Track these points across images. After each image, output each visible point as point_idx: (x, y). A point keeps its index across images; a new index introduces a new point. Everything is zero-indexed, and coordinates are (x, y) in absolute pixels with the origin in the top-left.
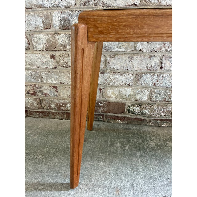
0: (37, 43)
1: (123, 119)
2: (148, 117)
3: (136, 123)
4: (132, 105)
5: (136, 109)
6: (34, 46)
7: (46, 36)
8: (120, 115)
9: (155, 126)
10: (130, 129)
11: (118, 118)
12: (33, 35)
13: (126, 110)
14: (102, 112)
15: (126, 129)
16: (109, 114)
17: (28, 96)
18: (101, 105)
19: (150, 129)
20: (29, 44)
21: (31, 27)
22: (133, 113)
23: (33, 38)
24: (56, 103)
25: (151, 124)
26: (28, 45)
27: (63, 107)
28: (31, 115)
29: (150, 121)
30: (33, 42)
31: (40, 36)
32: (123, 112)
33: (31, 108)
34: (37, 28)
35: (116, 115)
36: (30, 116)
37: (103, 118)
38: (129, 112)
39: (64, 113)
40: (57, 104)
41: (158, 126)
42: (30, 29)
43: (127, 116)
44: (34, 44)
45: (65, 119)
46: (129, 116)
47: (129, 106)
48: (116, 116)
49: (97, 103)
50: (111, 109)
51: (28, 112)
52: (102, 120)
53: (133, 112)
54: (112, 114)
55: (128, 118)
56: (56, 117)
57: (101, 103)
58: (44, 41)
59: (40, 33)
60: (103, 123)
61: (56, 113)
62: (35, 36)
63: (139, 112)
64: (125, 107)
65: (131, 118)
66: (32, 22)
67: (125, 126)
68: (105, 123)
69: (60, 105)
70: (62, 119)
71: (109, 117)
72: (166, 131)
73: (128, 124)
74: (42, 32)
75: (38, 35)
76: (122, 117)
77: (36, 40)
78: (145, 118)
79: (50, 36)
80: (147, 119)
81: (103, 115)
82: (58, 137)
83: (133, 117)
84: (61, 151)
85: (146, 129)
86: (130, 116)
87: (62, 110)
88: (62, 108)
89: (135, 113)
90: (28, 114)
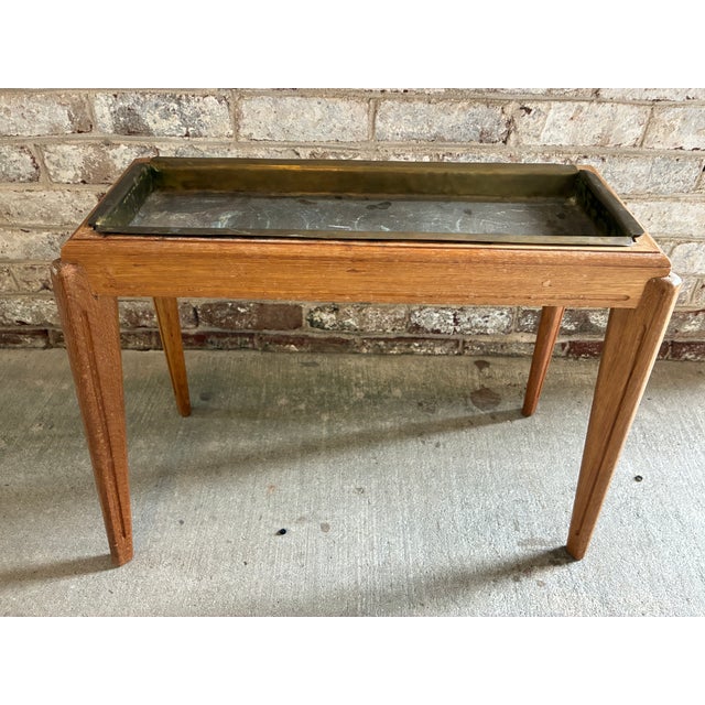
0: (58, 165)
1: (300, 341)
2: (359, 335)
3: (332, 349)
4: (316, 310)
5: (327, 318)
6: (52, 173)
7: (81, 150)
8: (292, 333)
9: (375, 354)
10: (315, 364)
11: (287, 340)
12: (45, 146)
13: (304, 320)
14: (247, 328)
15: (307, 365)
16: (265, 331)
17: (46, 295)
18: (242, 311)
19: (363, 362)
20: (37, 168)
21: (40, 128)
22: (323, 328)
23: (46, 154)
24: (126, 310)
25: (365, 351)
26: (34, 170)
27: (146, 319)
28: (59, 344)
29: (363, 344)
30: (46, 161)
31: (66, 148)
32: (298, 325)
33: (57, 326)
34: (55, 129)
35: (282, 332)
36: (58, 347)
37: (253, 342)
38: (312, 325)
39: (151, 332)
40: (129, 314)
41: (381, 353)
42: (36, 132)
43: (310, 334)
44: (52, 167)
45: (155, 349)
46: (315, 335)
47: (311, 312)
48: (284, 336)
49: (231, 308)
50: (268, 319)
51: (50, 335)
52: (250, 346)
53: (320, 325)
54: (273, 332)
55: (312, 340)
56: (130, 345)
57: (242, 307)
58: (79, 162)
59: (63, 141)
60: (253, 353)
61: (129, 335)
62: (51, 149)
63: (334, 325)
64: (301, 315)
65: (318, 339)
66: (39, 116)
67: (306, 359)
68: (259, 354)
69: (137, 316)
70: (148, 350)
71: (267, 340)
72: (396, 365)
73: (312, 352)
74: (68, 139)
75: (59, 147)
76: (296, 337)
77: (54, 158)
78: (352, 337)
79: (91, 150)
80: (357, 339)
81: (251, 336)
82: (140, 395)
83: (323, 336)
84: (151, 424)
85: (352, 362)
86: (317, 334)
87: (145, 327)
88: (144, 322)
89: (327, 326)
90: (51, 342)
